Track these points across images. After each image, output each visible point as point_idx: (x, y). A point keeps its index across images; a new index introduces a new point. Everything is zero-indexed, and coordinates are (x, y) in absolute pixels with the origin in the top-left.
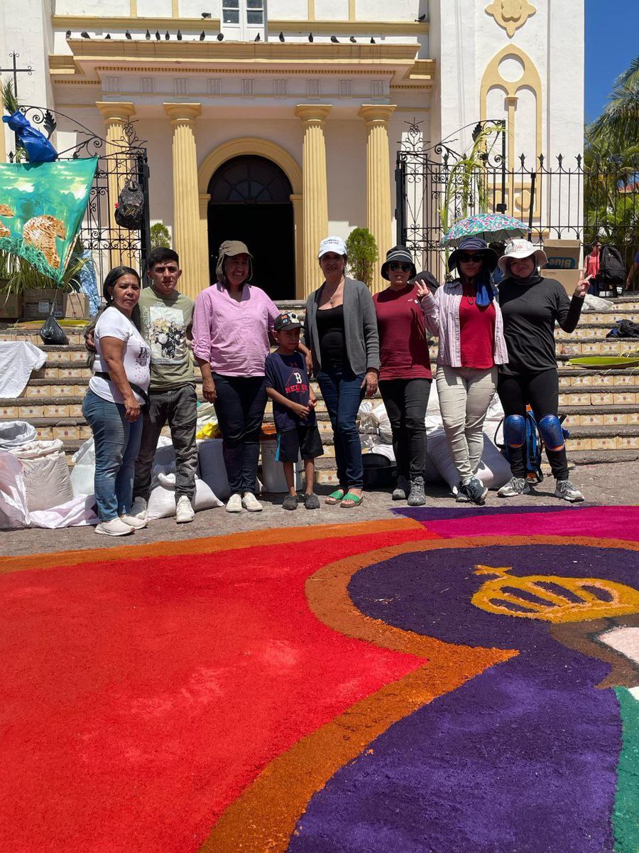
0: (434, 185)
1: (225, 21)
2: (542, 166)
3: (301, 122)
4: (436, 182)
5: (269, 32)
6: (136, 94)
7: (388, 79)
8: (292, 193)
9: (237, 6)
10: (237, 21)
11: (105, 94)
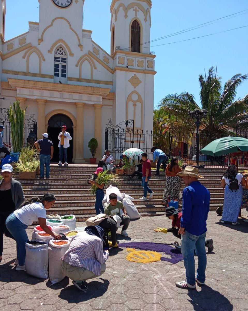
0: (115, 136)
1: (55, 76)
2: (142, 133)
4: (116, 135)
5: (68, 80)
6: (28, 95)
7: (101, 97)
8: (73, 126)
9: (59, 72)
10: (59, 76)
11: (18, 94)
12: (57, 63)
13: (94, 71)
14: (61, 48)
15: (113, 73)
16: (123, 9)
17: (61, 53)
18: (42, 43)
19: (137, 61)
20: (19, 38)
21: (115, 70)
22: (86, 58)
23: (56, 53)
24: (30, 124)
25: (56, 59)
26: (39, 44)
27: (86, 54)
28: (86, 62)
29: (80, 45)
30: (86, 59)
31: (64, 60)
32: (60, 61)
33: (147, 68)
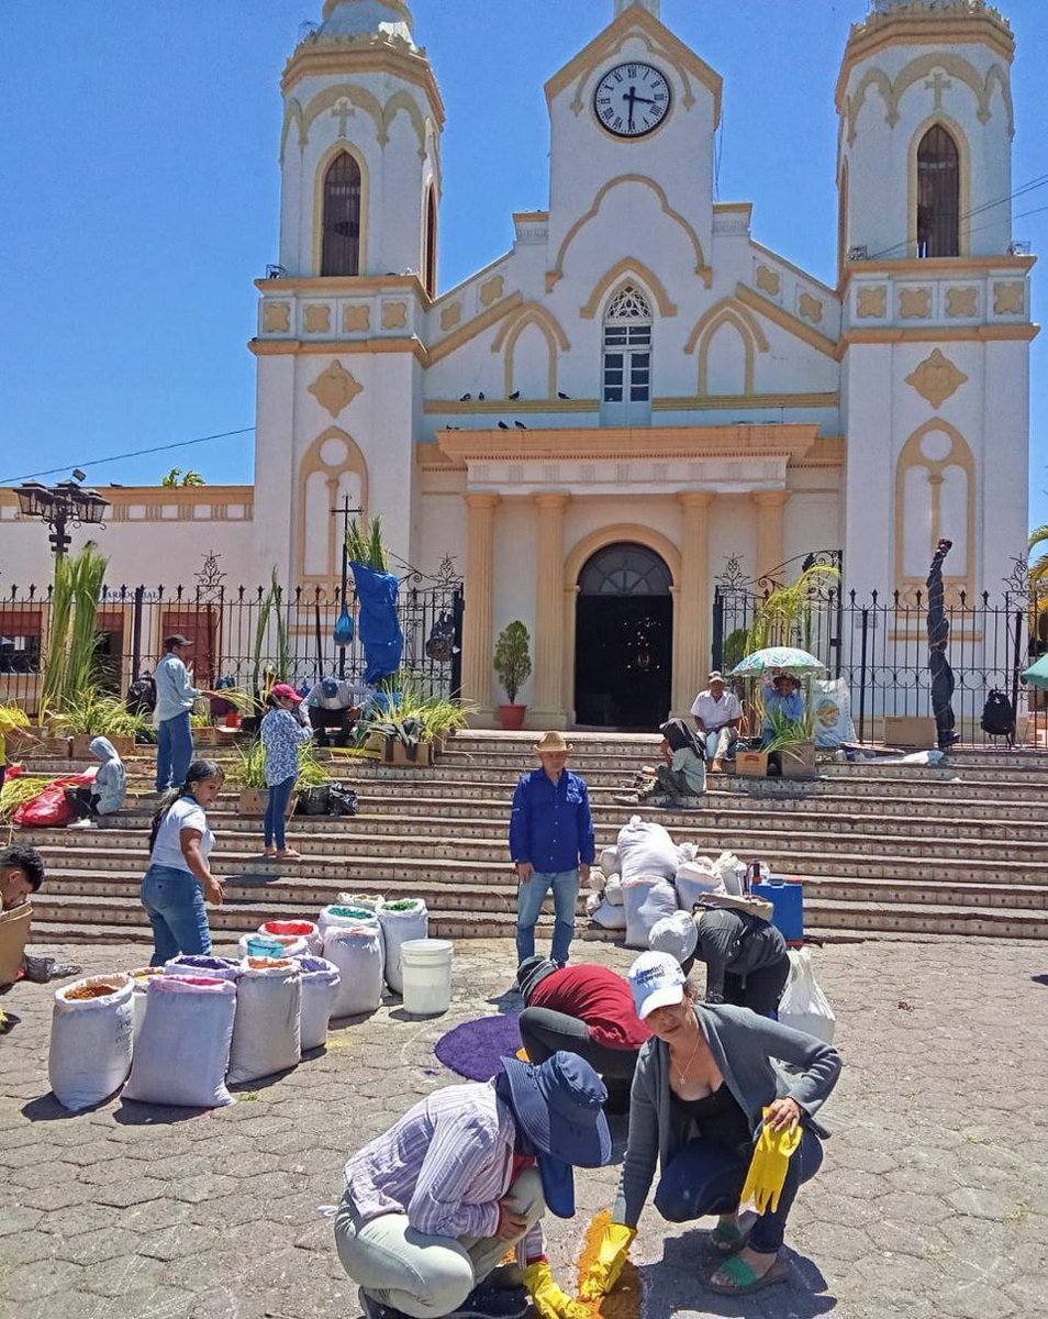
1: (607, 400)
5: (654, 409)
6: (504, 483)
7: (785, 459)
8: (672, 585)
9: (621, 383)
10: (620, 399)
11: (471, 483)
12: (614, 350)
13: (761, 359)
14: (629, 290)
15: (839, 359)
16: (881, 92)
17: (629, 310)
18: (559, 286)
19: (943, 293)
20: (479, 280)
21: (845, 345)
22: (727, 312)
23: (612, 313)
24: (441, 590)
25: (613, 335)
26: (549, 291)
27: (727, 297)
28: (728, 329)
29: (703, 269)
30: (728, 318)
31: (643, 334)
32: (625, 343)
33: (992, 317)
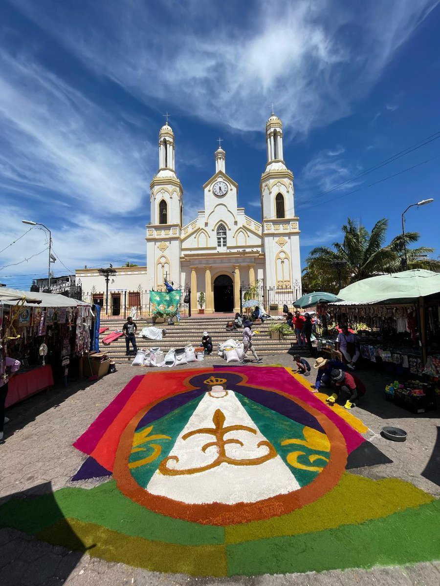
1: (218, 247)
3: (234, 268)
5: (227, 249)
7: (253, 258)
8: (233, 283)
9: (221, 243)
10: (221, 246)
11: (191, 264)
12: (219, 237)
13: (248, 239)
14: (221, 225)
15: (262, 240)
17: (222, 229)
18: (207, 226)
19: (282, 225)
20: (192, 224)
21: (264, 236)
22: (241, 230)
23: (218, 230)
25: (219, 234)
27: (241, 227)
28: (241, 233)
29: (236, 221)
31: (225, 234)
33: (291, 230)
